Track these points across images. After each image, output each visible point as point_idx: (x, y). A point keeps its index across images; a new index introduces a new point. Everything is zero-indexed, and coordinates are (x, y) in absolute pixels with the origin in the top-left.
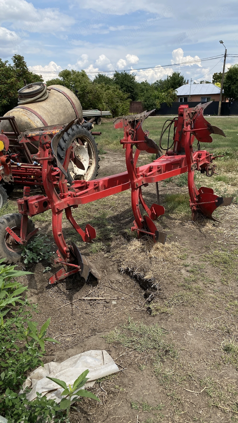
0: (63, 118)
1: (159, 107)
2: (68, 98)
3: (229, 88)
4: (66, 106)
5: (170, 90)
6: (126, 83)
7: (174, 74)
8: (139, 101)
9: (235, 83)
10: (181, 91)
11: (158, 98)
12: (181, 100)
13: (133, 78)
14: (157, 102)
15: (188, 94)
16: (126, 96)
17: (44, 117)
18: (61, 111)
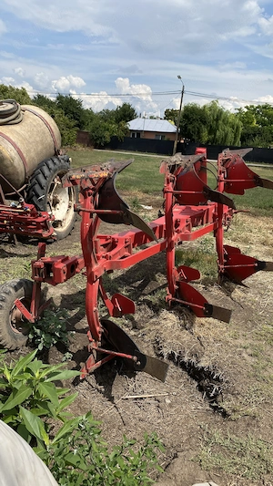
0: (40, 147)
1: (108, 140)
2: (47, 124)
3: (186, 127)
4: (44, 133)
5: (121, 123)
6: (71, 108)
7: (124, 105)
8: (85, 130)
9: (191, 123)
10: (134, 125)
11: (108, 130)
12: (134, 135)
13: (80, 104)
14: (107, 134)
15: (142, 129)
16: (72, 124)
17: (19, 145)
18: (38, 139)
